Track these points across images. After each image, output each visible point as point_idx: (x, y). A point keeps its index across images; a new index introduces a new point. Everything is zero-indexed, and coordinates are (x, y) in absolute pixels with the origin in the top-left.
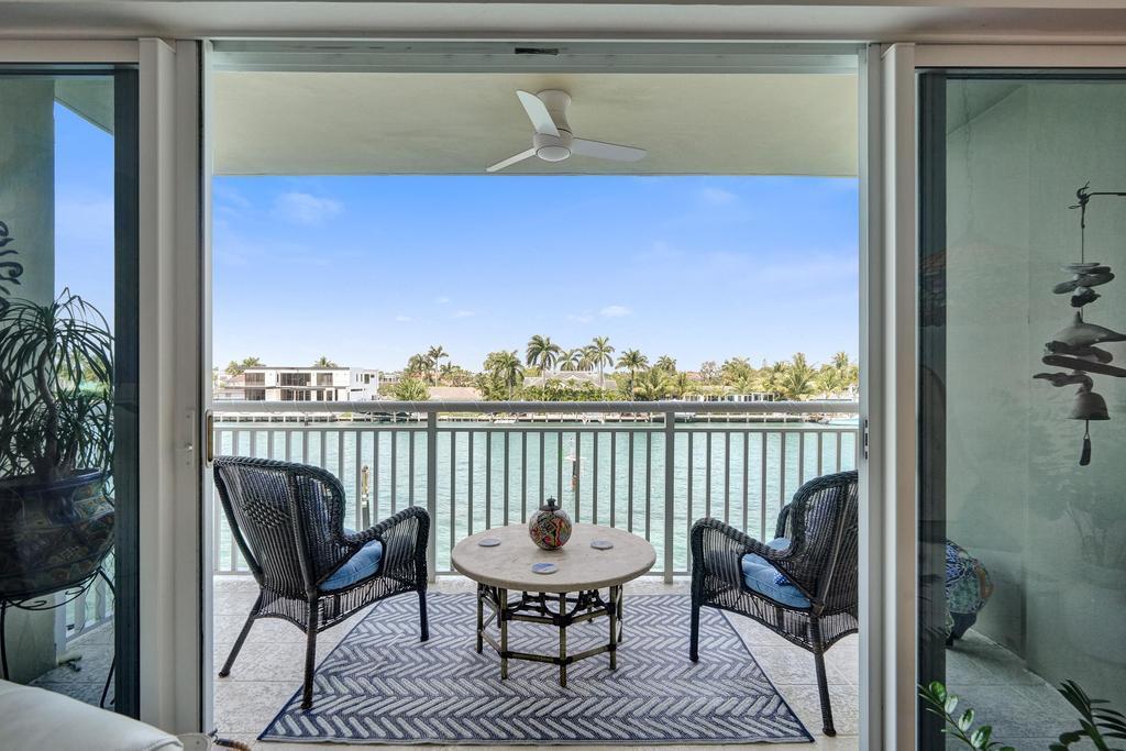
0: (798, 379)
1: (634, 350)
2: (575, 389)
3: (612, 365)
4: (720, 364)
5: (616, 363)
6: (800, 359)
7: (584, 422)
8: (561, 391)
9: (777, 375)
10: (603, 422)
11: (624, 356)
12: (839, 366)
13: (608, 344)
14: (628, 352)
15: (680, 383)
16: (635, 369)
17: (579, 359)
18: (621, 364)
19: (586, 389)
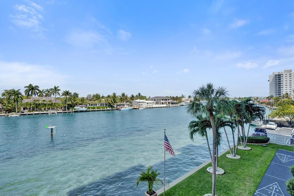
0: (114, 100)
1: (67, 91)
2: (45, 103)
3: (59, 95)
4: (92, 95)
5: (61, 94)
6: (114, 94)
7: (49, 114)
8: (39, 104)
9: (109, 98)
10: (57, 113)
11: (63, 92)
12: (123, 96)
13: (58, 88)
14: (65, 91)
15: (82, 100)
16: (68, 97)
17: (46, 93)
18: (63, 95)
19: (49, 103)
